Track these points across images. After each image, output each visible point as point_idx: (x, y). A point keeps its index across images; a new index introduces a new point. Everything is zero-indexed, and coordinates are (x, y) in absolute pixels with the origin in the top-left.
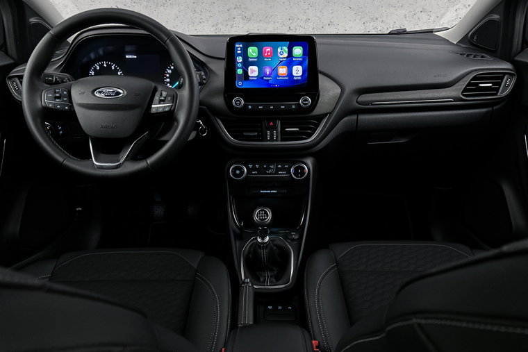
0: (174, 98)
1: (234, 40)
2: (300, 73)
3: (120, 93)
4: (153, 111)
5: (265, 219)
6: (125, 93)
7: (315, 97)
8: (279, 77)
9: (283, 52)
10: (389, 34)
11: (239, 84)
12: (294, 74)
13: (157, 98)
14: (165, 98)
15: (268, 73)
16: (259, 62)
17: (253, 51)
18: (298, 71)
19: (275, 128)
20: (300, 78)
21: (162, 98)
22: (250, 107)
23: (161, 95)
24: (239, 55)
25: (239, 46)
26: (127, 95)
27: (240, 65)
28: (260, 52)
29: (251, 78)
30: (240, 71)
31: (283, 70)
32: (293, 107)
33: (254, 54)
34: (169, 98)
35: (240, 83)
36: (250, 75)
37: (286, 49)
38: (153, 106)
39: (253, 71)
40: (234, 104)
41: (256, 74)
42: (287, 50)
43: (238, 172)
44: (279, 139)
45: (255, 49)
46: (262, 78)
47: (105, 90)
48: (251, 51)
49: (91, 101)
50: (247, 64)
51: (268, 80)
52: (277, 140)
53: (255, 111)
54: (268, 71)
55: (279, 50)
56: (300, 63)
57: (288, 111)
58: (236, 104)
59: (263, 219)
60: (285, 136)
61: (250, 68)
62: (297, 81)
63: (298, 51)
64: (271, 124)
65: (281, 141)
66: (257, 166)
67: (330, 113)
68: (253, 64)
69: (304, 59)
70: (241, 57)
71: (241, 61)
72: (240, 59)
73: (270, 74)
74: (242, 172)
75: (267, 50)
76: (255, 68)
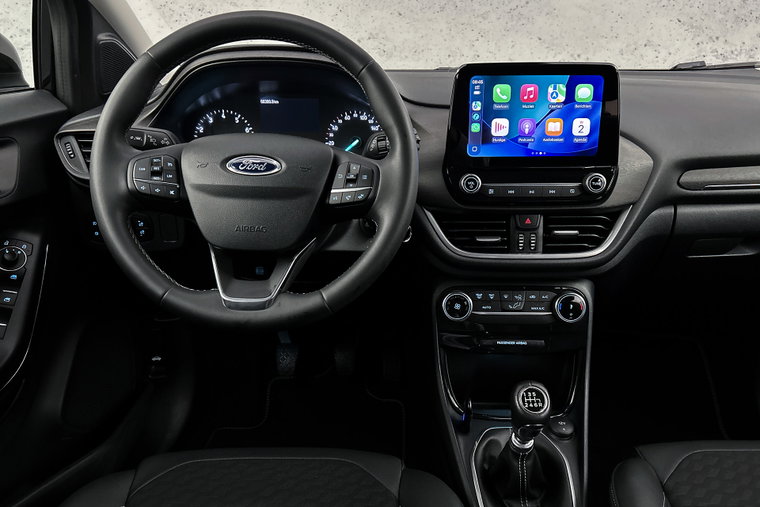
0: (373, 176)
1: (469, 71)
2: (586, 131)
3: (273, 167)
4: (334, 199)
5: (539, 409)
6: (284, 165)
7: (612, 175)
8: (547, 137)
9: (557, 92)
10: (674, 69)
11: (473, 150)
12: (575, 132)
13: (340, 176)
14: (357, 176)
15: (527, 131)
16: (511, 112)
17: (502, 92)
18: (582, 127)
19: (534, 229)
20: (585, 140)
21: (352, 176)
22: (491, 191)
23: (349, 171)
24: (477, 98)
25: (477, 83)
26: (288, 168)
27: (476, 117)
28: (515, 93)
29: (494, 140)
30: (475, 128)
31: (554, 126)
32: (572, 191)
33: (505, 97)
34: (365, 177)
35: (475, 149)
36: (493, 133)
37: (563, 88)
38: (333, 191)
39: (500, 128)
40: (464, 187)
41: (504, 132)
42: (565, 89)
43: (457, 306)
44: (541, 249)
45: (507, 88)
46: (515, 140)
47: (245, 160)
48: (498, 91)
49: (220, 180)
50: (489, 114)
51: (526, 144)
52: (535, 251)
53: (502, 200)
54: (527, 127)
55: (551, 90)
56: (586, 114)
57: (561, 199)
58: (468, 186)
59: (534, 409)
60: (552, 244)
61: (495, 121)
62: (580, 145)
63: (584, 92)
64: (528, 221)
65: (544, 252)
66: (492, 296)
67: (634, 204)
68: (500, 114)
69: (595, 107)
70: (479, 103)
71: (479, 109)
72: (477, 106)
73: (531, 132)
74: (465, 308)
75: (529, 89)
76: (504, 122)
